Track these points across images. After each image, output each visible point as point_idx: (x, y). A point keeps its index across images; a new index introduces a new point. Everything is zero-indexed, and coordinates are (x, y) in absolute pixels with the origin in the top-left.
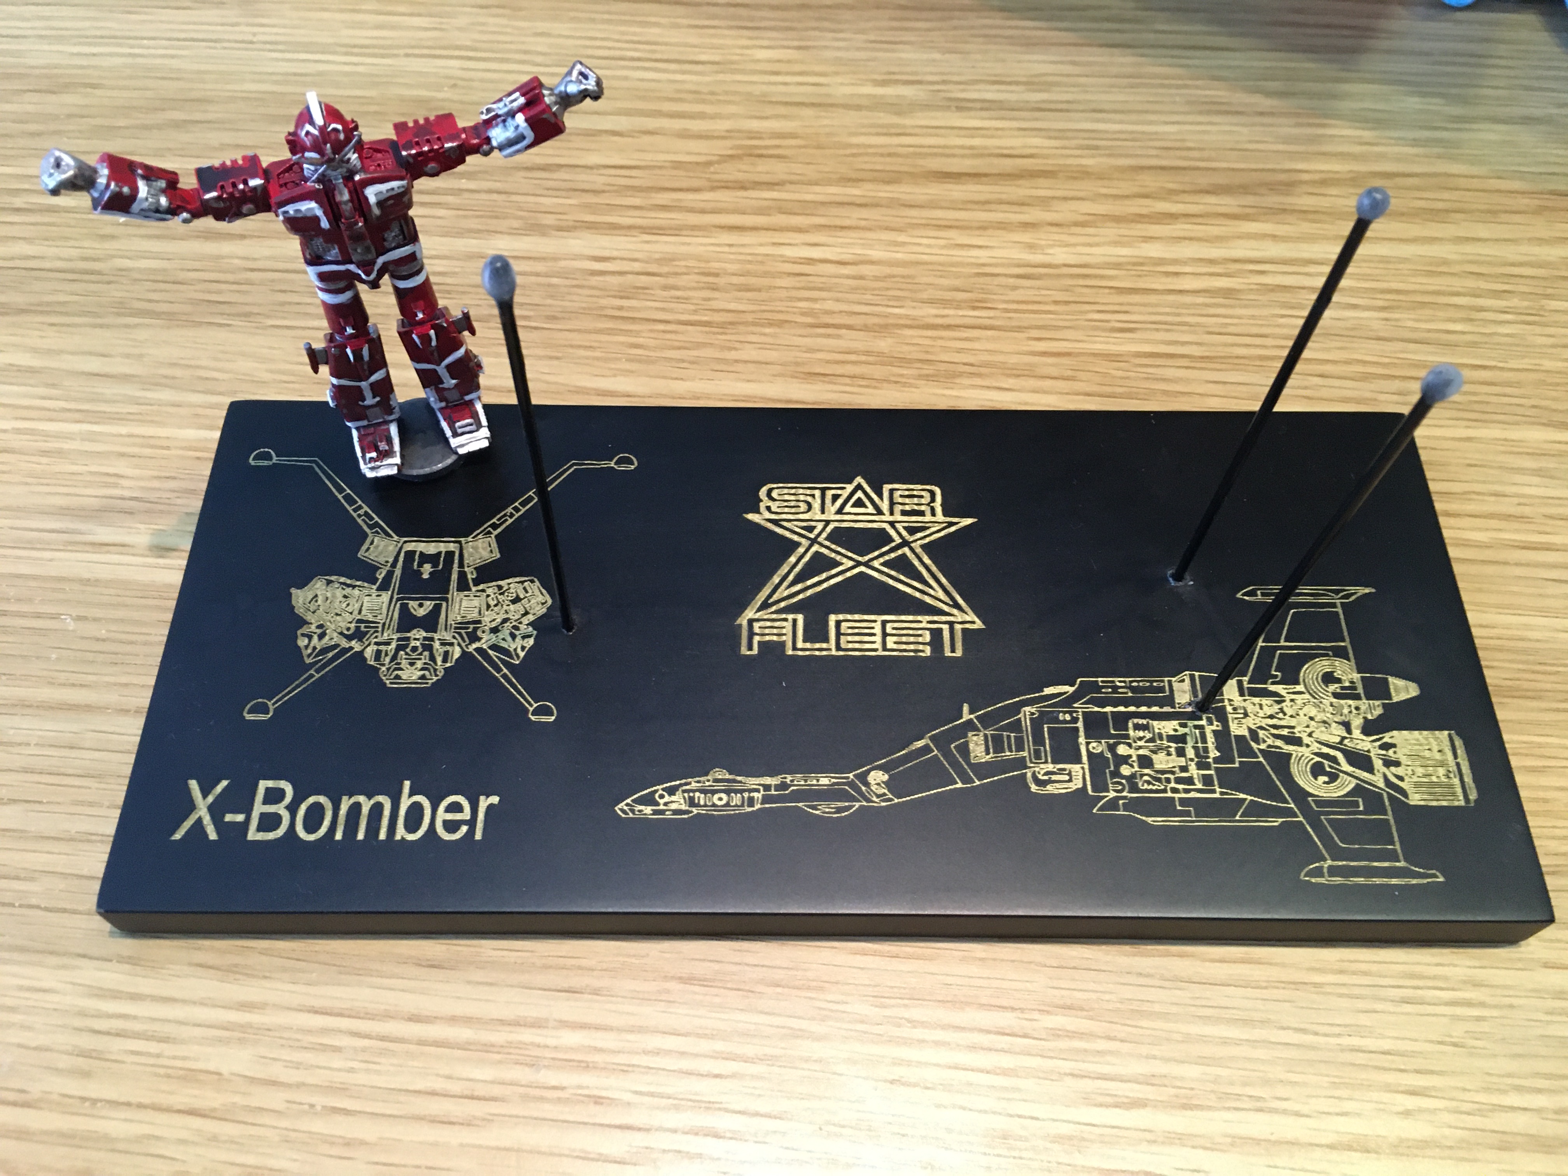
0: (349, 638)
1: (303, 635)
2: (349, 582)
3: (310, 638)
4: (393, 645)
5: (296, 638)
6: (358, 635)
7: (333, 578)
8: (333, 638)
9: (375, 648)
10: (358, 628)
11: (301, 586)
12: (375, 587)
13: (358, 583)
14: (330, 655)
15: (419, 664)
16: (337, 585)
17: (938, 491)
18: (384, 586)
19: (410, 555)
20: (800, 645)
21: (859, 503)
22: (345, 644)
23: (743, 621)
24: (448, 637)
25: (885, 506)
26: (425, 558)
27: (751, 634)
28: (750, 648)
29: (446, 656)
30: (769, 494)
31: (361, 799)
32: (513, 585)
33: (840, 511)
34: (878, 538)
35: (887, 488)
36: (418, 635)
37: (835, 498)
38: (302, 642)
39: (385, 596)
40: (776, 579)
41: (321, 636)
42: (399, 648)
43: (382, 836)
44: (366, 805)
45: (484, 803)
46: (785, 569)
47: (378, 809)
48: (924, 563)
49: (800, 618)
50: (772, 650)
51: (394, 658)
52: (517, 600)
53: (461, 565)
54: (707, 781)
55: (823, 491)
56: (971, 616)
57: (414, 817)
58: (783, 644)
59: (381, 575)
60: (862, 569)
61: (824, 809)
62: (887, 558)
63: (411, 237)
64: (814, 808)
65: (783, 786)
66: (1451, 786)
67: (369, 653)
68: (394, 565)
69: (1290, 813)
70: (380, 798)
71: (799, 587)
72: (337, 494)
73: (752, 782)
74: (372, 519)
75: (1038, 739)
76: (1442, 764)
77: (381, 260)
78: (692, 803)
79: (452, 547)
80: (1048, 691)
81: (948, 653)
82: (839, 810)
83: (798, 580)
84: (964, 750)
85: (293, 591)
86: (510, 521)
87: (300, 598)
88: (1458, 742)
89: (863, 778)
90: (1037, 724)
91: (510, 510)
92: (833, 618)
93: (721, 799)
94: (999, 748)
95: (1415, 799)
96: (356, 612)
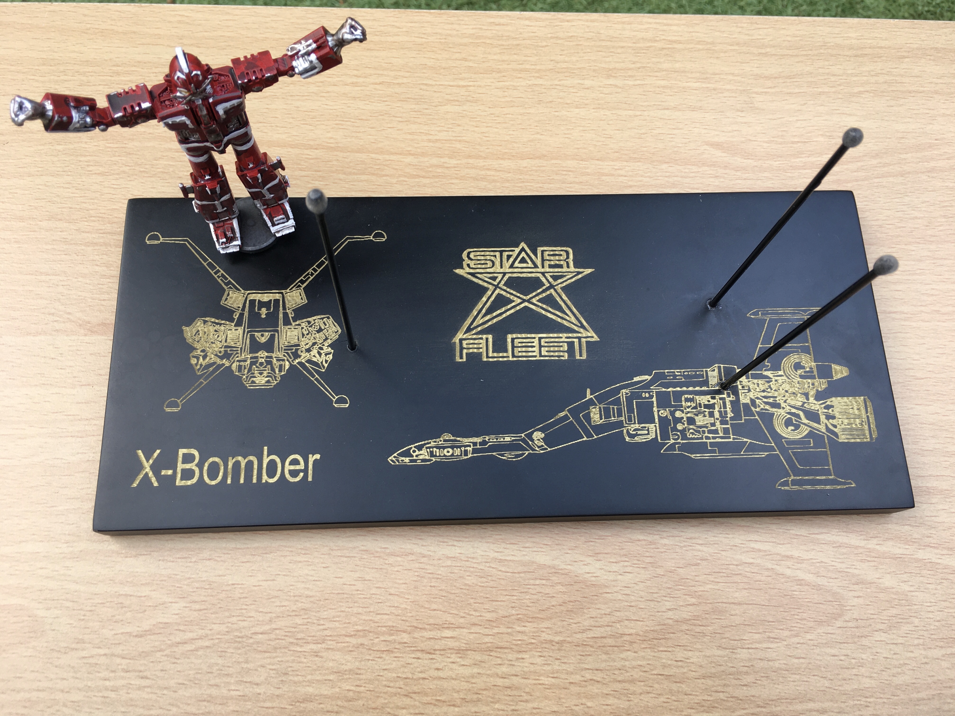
0: (222, 358)
1: (194, 357)
2: (217, 321)
3: (198, 359)
4: (249, 362)
5: (190, 359)
6: (226, 356)
7: (207, 319)
8: (212, 358)
9: (238, 363)
10: (226, 351)
11: (188, 325)
12: (233, 324)
13: (223, 322)
14: (211, 369)
15: (265, 373)
16: (210, 324)
17: (570, 251)
18: (239, 324)
19: (252, 302)
20: (491, 354)
21: (523, 261)
22: (219, 361)
23: (456, 340)
24: (281, 356)
25: (539, 262)
26: (262, 304)
27: (462, 348)
28: (461, 357)
29: (281, 368)
30: (468, 256)
31: (240, 458)
32: (317, 320)
33: (512, 266)
34: (535, 283)
35: (540, 249)
36: (262, 354)
37: (509, 257)
38: (194, 361)
39: (240, 330)
40: (475, 312)
41: (205, 357)
42: (252, 364)
43: (255, 481)
44: (243, 463)
45: (312, 459)
46: (480, 305)
47: (250, 464)
48: (562, 299)
49: (490, 337)
50: (474, 358)
51: (250, 370)
52: (320, 330)
53: (284, 308)
54: (440, 441)
55: (501, 252)
56: (591, 333)
57: (272, 469)
58: (480, 354)
59: (236, 316)
60: (526, 304)
61: (508, 456)
62: (541, 296)
63: (246, 123)
64: (502, 455)
65: (484, 443)
66: (863, 430)
67: (234, 367)
68: (243, 309)
69: (772, 449)
70: (252, 458)
71: (488, 317)
72: (203, 262)
73: (466, 441)
74: (226, 279)
75: (630, 410)
76: (859, 417)
77: (226, 139)
78: (432, 454)
79: (278, 296)
80: (636, 379)
81: (578, 357)
82: (517, 456)
83: (489, 311)
84: (588, 417)
85: (184, 328)
86: (312, 278)
87: (188, 332)
88: (869, 404)
89: (530, 436)
90: (629, 400)
91: (310, 270)
92: (509, 337)
93: (448, 452)
94: (607, 416)
95: (843, 438)
96: (224, 341)
